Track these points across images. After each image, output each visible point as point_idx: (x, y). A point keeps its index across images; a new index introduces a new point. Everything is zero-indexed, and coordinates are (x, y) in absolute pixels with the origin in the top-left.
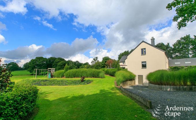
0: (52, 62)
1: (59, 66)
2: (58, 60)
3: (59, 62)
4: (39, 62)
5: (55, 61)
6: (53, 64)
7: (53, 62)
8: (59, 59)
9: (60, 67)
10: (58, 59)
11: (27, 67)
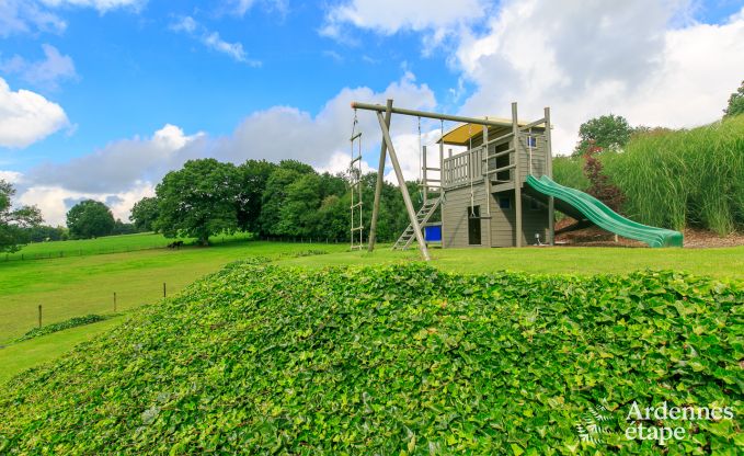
0: (257, 185)
1: (296, 199)
2: (288, 173)
3: (291, 180)
4: (203, 183)
5: (273, 176)
6: (265, 194)
7: (261, 185)
8: (287, 165)
9: (301, 203)
10: (287, 167)
11: (146, 217)
